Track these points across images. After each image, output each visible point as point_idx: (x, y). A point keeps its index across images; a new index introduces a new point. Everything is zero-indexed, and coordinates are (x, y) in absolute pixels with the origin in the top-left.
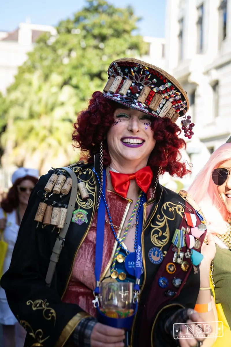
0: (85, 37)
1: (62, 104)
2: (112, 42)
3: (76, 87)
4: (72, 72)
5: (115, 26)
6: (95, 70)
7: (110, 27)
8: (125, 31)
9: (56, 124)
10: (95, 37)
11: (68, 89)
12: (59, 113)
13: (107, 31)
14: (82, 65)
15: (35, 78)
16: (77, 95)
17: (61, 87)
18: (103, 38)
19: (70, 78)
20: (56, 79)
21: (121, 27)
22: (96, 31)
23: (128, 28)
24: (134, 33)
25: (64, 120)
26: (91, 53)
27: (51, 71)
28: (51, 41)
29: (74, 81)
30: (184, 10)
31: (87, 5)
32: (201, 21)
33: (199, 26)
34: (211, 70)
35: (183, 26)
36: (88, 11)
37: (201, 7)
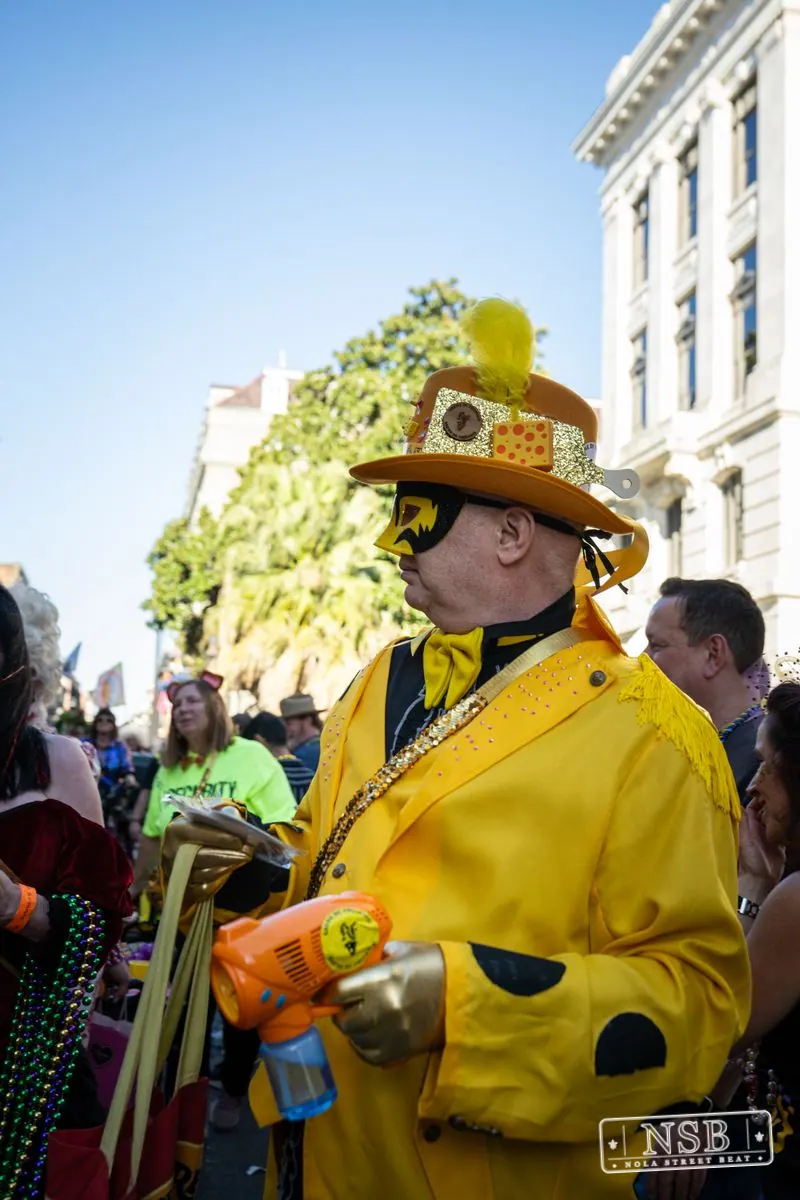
0: (409, 371)
9: (336, 581)
22: (436, 359)
25: (355, 572)
27: (328, 460)
30: (646, 311)
31: (414, 301)
32: (688, 333)
33: (684, 346)
34: (720, 444)
35: (644, 348)
36: (417, 314)
37: (690, 298)
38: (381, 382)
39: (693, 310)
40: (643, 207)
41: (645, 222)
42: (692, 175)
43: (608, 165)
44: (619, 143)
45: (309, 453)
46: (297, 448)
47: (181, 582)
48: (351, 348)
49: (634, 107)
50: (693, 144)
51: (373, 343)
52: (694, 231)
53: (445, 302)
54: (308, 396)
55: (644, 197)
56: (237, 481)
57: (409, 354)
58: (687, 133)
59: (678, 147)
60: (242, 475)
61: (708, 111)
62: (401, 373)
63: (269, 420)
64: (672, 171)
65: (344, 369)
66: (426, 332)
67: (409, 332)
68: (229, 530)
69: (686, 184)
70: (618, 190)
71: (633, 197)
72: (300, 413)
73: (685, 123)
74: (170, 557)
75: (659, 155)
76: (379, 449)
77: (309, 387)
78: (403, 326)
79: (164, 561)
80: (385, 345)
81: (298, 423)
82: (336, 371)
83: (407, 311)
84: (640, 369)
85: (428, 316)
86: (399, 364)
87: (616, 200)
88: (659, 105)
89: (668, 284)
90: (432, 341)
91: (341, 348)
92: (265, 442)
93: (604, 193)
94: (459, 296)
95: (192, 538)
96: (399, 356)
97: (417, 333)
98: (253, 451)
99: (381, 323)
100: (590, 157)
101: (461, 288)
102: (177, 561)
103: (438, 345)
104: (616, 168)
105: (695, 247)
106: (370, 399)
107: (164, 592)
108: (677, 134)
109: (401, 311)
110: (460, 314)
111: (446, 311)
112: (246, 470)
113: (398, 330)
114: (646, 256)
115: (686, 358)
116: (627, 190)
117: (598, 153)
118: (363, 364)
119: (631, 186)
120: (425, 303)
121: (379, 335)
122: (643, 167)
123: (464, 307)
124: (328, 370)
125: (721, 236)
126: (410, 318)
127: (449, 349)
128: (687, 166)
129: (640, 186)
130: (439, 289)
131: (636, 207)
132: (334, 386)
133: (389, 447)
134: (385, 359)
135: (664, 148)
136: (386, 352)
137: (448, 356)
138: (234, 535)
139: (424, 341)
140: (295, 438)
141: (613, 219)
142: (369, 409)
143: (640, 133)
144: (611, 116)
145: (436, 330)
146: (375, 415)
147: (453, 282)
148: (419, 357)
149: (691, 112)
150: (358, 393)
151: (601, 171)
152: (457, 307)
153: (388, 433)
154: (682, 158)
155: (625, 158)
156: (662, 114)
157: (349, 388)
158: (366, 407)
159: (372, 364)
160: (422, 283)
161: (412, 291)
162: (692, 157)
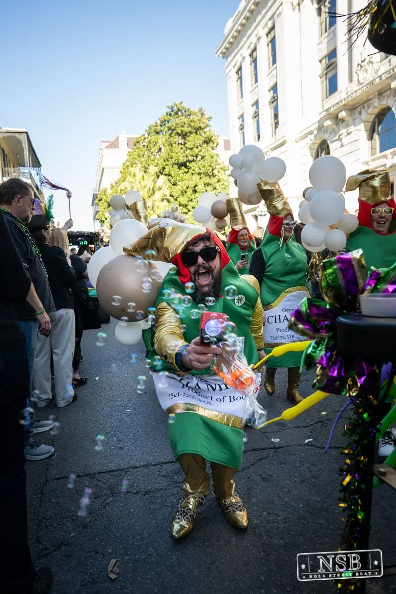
0: (170, 135)
1: (160, 188)
2: (191, 137)
3: (169, 175)
4: (165, 163)
5: (192, 124)
6: (182, 160)
7: (189, 125)
8: (200, 128)
9: (157, 204)
10: (179, 134)
11: (163, 178)
12: (158, 195)
13: (186, 129)
14: (172, 158)
15: (137, 170)
16: (170, 181)
17: (158, 178)
18: (184, 135)
19: (164, 168)
20: (153, 170)
21: (197, 125)
22: (179, 131)
23: (203, 126)
24: (207, 130)
25: (163, 200)
26: (177, 148)
27: (149, 165)
28: (146, 142)
29: (166, 171)
30: (243, 109)
31: (169, 110)
32: (256, 115)
33: (255, 120)
34: (269, 151)
35: (243, 121)
36: (170, 115)
37: (257, 104)
38: (162, 139)
39: (257, 108)
40: (239, 72)
41: (240, 78)
42: (255, 61)
43: (227, 58)
44: (230, 50)
45: (141, 163)
46: (137, 162)
47: (108, 208)
48: (150, 128)
49: (234, 37)
50: (255, 49)
51: (157, 126)
52: (256, 81)
53: (179, 110)
54: (138, 145)
55: (240, 69)
56: (121, 176)
57: (170, 129)
58: (252, 46)
59: (250, 51)
60: (121, 173)
61: (259, 39)
62: (168, 136)
63: (127, 153)
64: (248, 60)
65: (149, 135)
66: (174, 121)
67: (168, 122)
68: (121, 190)
69: (253, 64)
70: (231, 67)
71: (236, 69)
72: (137, 150)
73: (252, 43)
74: (104, 200)
75: (243, 55)
76: (165, 161)
77: (138, 142)
78: (167, 119)
79: (102, 202)
80: (161, 126)
81: (136, 153)
82: (146, 136)
83: (167, 114)
84: (242, 128)
85: (174, 115)
86: (166, 132)
87: (231, 70)
88: (243, 36)
89: (249, 99)
90: (177, 124)
91: (147, 129)
92: (127, 161)
93: (226, 68)
94: (183, 108)
95: (109, 194)
96: (166, 129)
97: (171, 121)
98: (124, 164)
99: (159, 119)
100: (221, 55)
101: (183, 105)
102: (106, 202)
103: (179, 125)
104: (230, 59)
105: (257, 86)
106: (158, 144)
107: (103, 212)
108: (249, 46)
109: (165, 114)
110: (184, 114)
111: (179, 113)
112: (123, 171)
113: (165, 121)
114: (241, 90)
115: (256, 123)
116: (234, 67)
117: (223, 54)
118: (155, 133)
119: (235, 65)
120: (173, 111)
121: (159, 123)
122: (238, 58)
123: (185, 111)
124: (143, 135)
125: (265, 82)
126: (169, 117)
127: (182, 126)
128: (253, 58)
129: (238, 65)
130: (177, 106)
131: (237, 73)
132: (146, 140)
133: (168, 160)
134: (162, 131)
135: (245, 52)
136: (162, 128)
137: (183, 129)
138: (123, 192)
139: (174, 124)
140: (136, 159)
141: (230, 77)
142: (159, 148)
143: (237, 47)
144: (227, 41)
145: (178, 121)
146: (160, 149)
147: (181, 103)
148: (174, 130)
149: (254, 39)
150: (154, 143)
151: (225, 60)
152: (183, 111)
153: (167, 156)
154: (251, 55)
155: (233, 55)
156: (244, 39)
157: (151, 141)
158: (157, 147)
159: (158, 133)
160: (171, 104)
161: (168, 107)
162: (255, 54)
